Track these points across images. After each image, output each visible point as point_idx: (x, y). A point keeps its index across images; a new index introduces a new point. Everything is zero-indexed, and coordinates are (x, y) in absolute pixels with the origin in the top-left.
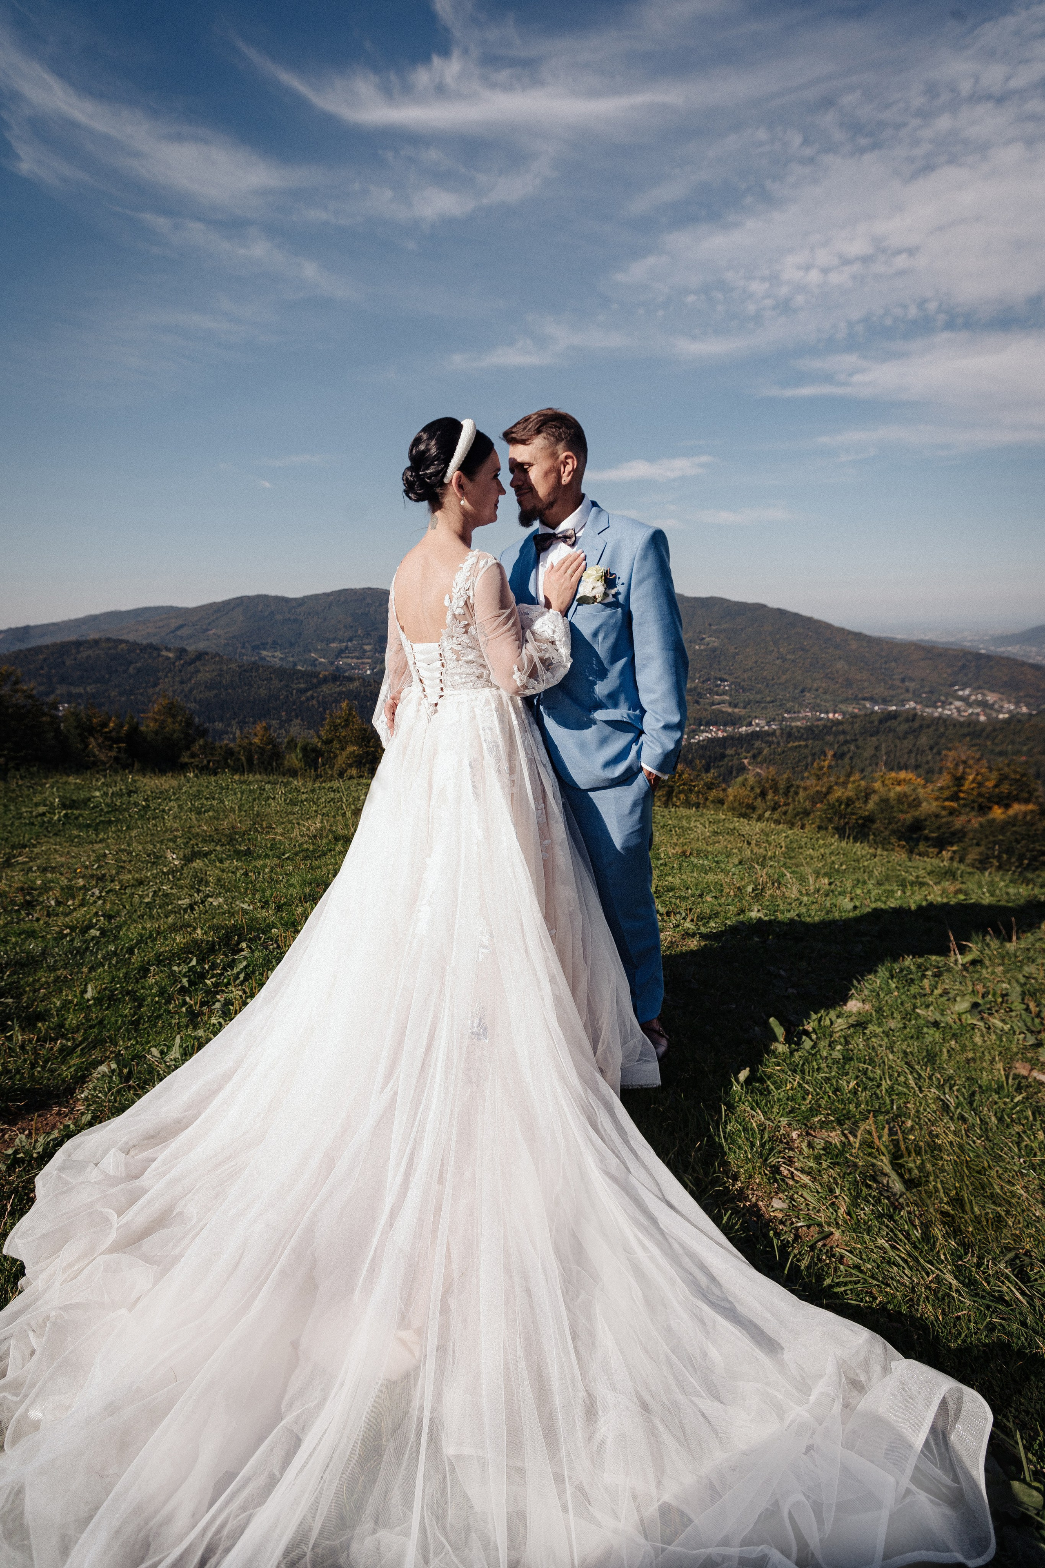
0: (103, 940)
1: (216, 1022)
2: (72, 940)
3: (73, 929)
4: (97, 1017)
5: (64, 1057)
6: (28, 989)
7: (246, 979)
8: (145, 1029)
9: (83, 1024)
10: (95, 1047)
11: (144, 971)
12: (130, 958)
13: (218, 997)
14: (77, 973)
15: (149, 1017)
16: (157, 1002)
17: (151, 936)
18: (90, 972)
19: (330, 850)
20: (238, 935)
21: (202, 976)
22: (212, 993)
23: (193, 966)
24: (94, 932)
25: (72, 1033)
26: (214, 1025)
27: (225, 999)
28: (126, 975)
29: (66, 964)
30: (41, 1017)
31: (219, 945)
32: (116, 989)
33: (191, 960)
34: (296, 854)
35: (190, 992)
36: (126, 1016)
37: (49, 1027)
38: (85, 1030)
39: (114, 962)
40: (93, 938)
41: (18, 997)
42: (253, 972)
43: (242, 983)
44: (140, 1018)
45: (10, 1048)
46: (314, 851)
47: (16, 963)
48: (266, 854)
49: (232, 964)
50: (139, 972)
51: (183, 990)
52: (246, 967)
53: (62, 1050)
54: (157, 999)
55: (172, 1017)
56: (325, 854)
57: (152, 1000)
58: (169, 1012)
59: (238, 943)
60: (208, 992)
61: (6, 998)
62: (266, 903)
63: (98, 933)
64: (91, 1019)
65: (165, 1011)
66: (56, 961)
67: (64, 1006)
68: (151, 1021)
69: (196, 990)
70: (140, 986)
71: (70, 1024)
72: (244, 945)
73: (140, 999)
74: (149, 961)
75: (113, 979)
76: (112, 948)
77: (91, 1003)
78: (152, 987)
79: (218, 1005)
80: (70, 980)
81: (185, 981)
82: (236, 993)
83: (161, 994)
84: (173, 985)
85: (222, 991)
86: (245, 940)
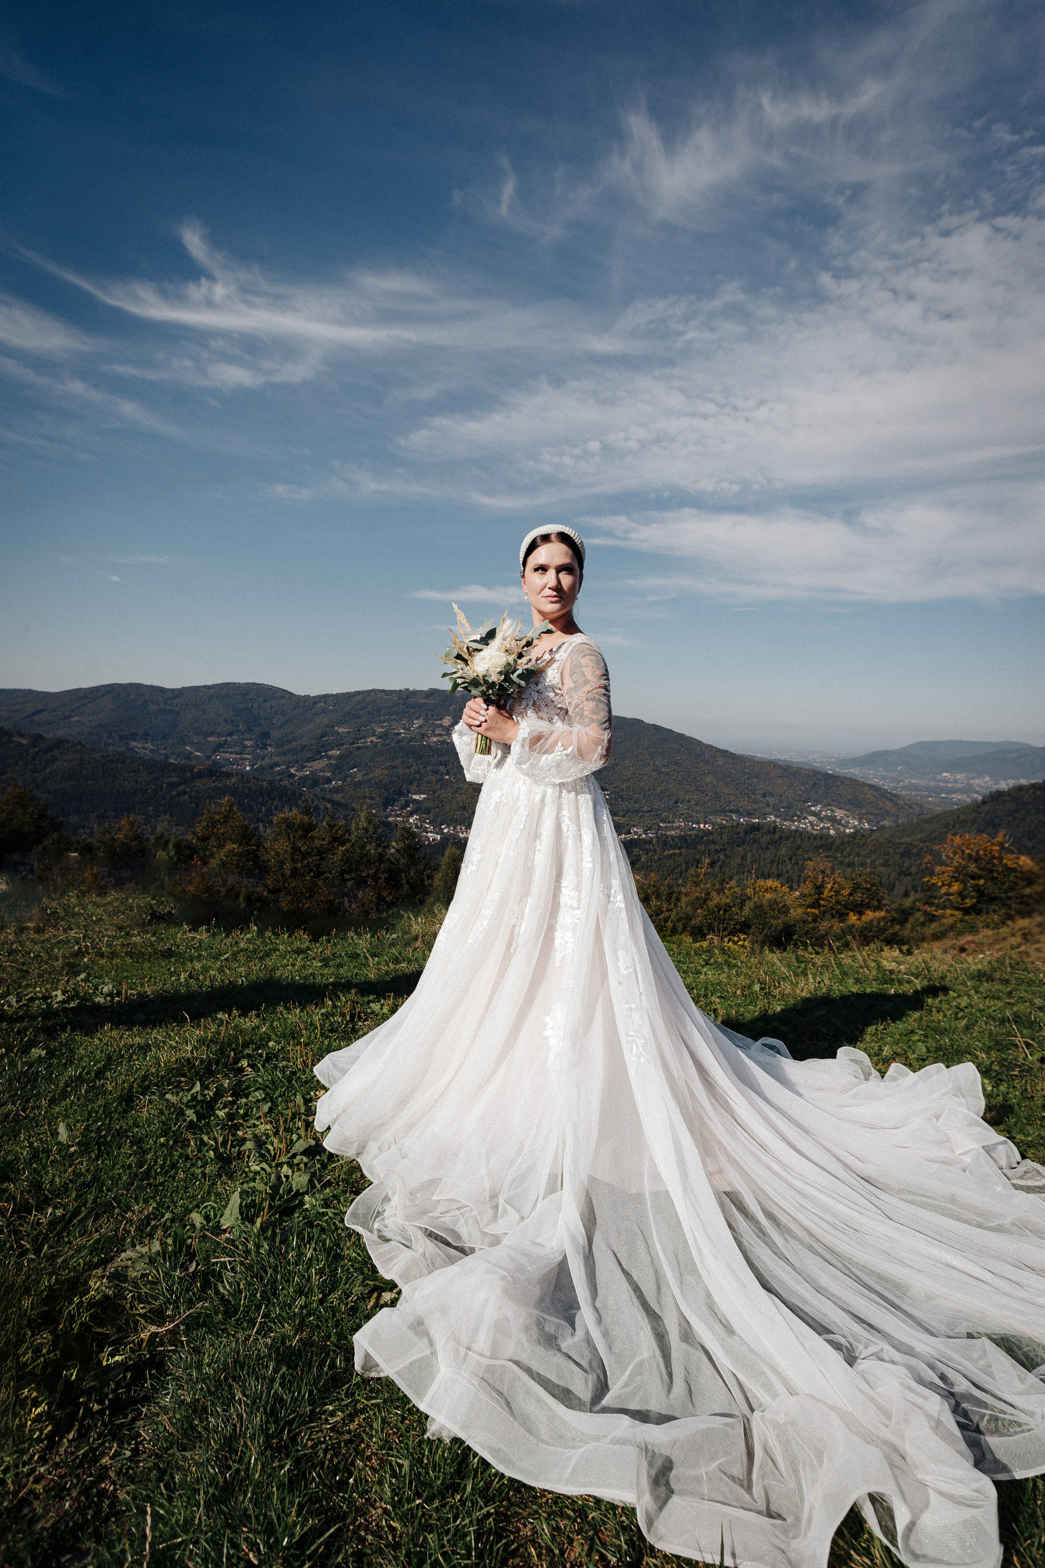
0: (55, 1061)
1: (258, 1168)
2: (12, 1064)
4: (88, 1170)
5: (60, 1237)
7: (270, 1108)
9: (71, 1181)
11: (128, 1100)
12: (103, 1086)
13: (240, 1133)
14: (33, 1108)
16: (162, 1145)
19: (275, 950)
21: (210, 1106)
22: (234, 1128)
24: (37, 1052)
25: (58, 1196)
28: (106, 1108)
29: (14, 1096)
33: (194, 1085)
35: (201, 1129)
36: (130, 1167)
38: (77, 1191)
39: (83, 1092)
40: (40, 1060)
44: (150, 1168)
50: (120, 1104)
51: (191, 1125)
53: (52, 1224)
54: (162, 1140)
55: (192, 1165)
56: (268, 955)
57: (155, 1142)
58: (187, 1158)
59: (237, 1061)
60: (225, 1127)
63: (43, 1053)
65: (180, 1156)
67: (34, 1157)
68: (167, 1172)
69: (208, 1124)
70: (131, 1122)
71: (52, 1182)
72: (244, 1063)
73: (138, 1142)
74: (131, 1087)
75: (90, 1113)
76: (71, 1072)
77: (72, 1149)
78: (149, 1122)
79: (249, 1145)
80: (25, 1118)
81: (190, 1114)
82: (264, 1127)
83: (165, 1133)
84: (177, 1120)
85: (242, 1125)
86: (244, 1057)
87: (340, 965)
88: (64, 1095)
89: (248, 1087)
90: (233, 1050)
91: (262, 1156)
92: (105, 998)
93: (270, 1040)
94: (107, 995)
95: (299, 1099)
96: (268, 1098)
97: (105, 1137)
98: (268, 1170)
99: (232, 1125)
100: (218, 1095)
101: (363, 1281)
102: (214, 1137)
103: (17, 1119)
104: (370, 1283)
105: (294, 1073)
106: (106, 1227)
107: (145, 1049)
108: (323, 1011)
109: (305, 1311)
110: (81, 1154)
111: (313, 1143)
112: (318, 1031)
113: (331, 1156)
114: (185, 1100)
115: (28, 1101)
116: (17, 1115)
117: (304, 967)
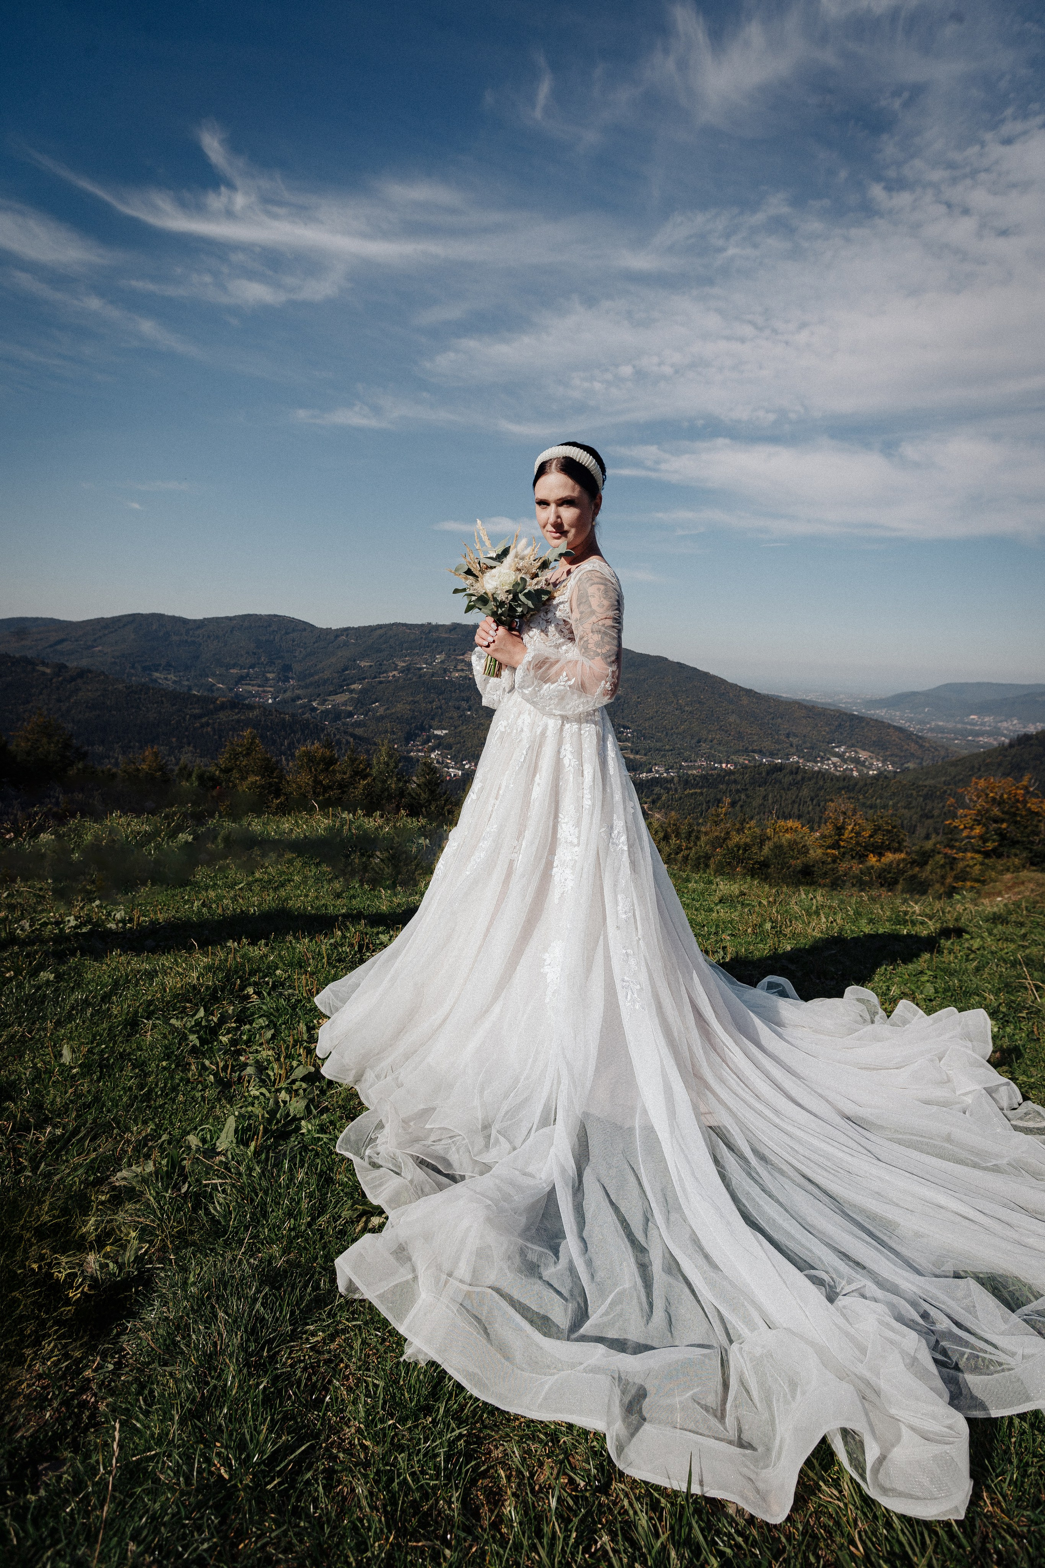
0: (63, 984)
1: (257, 1093)
2: (20, 986)
3: (18, 971)
4: (89, 1092)
5: (57, 1156)
7: (274, 1035)
8: (161, 1107)
9: (71, 1101)
10: (96, 1136)
11: (133, 1024)
12: (109, 1009)
13: (242, 1058)
14: (39, 1030)
15: (162, 1090)
16: (164, 1068)
17: (128, 980)
19: (289, 881)
21: (214, 1031)
22: (236, 1054)
23: (199, 1019)
24: (45, 975)
25: (59, 1116)
28: (111, 1031)
29: (20, 1018)
30: (9, 1092)
31: (223, 991)
32: (103, 1052)
33: (198, 1010)
35: (203, 1054)
36: (131, 1089)
37: (24, 1108)
38: (77, 1111)
39: (89, 1015)
40: (48, 983)
43: (269, 1040)
44: (151, 1090)
46: (270, 881)
50: (125, 1028)
51: (194, 1050)
53: (51, 1142)
54: (164, 1063)
55: (193, 1089)
56: (283, 885)
57: (158, 1066)
58: (188, 1081)
59: (243, 988)
60: (227, 1053)
63: (52, 976)
64: (82, 1095)
65: (181, 1080)
67: (36, 1077)
68: (167, 1095)
69: (210, 1049)
70: (134, 1046)
71: (53, 1102)
72: (250, 990)
73: (140, 1065)
74: (136, 1012)
75: (94, 1036)
76: (79, 995)
77: (75, 1071)
78: (152, 1047)
79: (250, 1070)
80: (31, 1039)
81: (193, 1038)
82: (266, 1053)
83: (168, 1057)
84: (180, 1044)
85: (245, 1050)
86: (250, 985)
87: (354, 897)
88: (70, 1018)
89: (253, 1014)
90: (240, 977)
91: (263, 1081)
92: (117, 924)
93: (277, 969)
94: (120, 921)
95: (302, 1027)
96: (272, 1024)
97: (108, 1059)
98: (268, 1095)
99: (235, 1050)
100: (223, 1020)
101: (352, 1206)
102: (216, 1062)
103: (23, 1040)
104: (359, 1207)
105: (300, 1001)
106: (105, 1146)
107: (151, 975)
108: (332, 941)
109: (293, 1234)
110: (83, 1075)
111: (312, 1069)
112: (325, 960)
113: (330, 1083)
114: (189, 1025)
115: (34, 1023)
116: (23, 1036)
117: (317, 898)
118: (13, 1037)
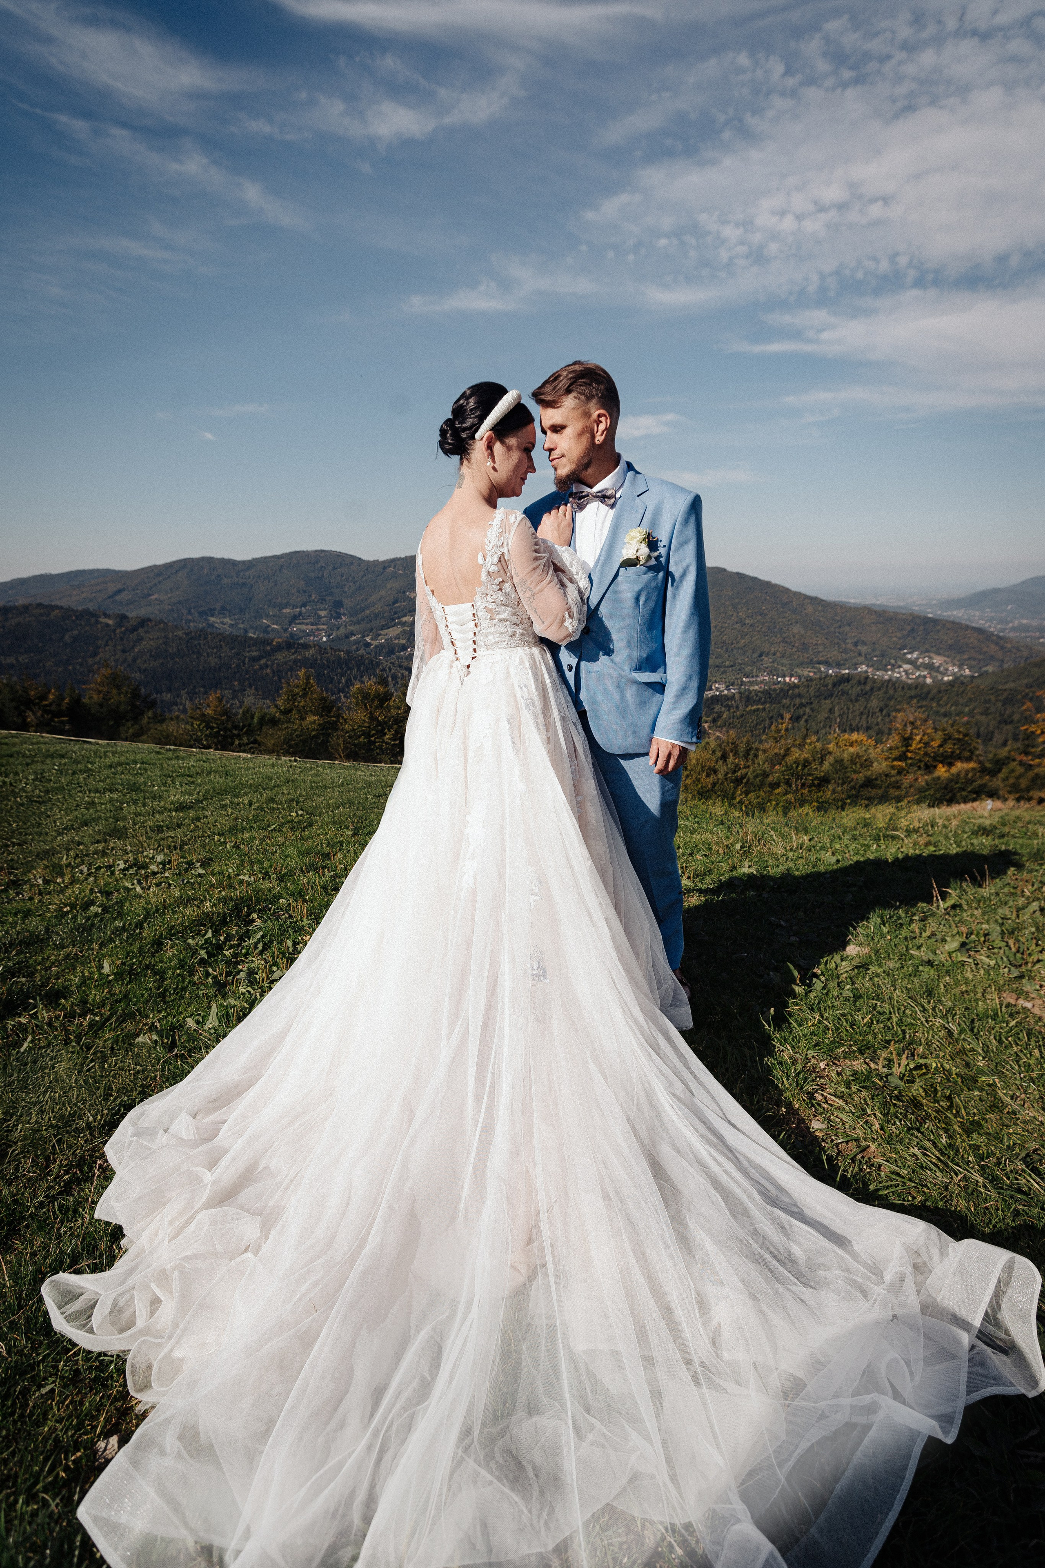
0: (108, 916)
1: (244, 991)
2: (75, 918)
3: (73, 906)
4: (120, 992)
5: (96, 1032)
6: (39, 967)
7: (265, 949)
8: (172, 1001)
9: (107, 999)
10: (124, 1021)
11: (158, 944)
12: (140, 933)
13: (240, 967)
14: (88, 950)
15: (175, 989)
16: (179, 975)
17: (157, 910)
18: (100, 948)
20: (248, 907)
21: (220, 948)
22: (233, 963)
23: (209, 938)
24: (94, 909)
25: (98, 1008)
26: (243, 994)
27: (249, 969)
28: (140, 949)
29: (74, 941)
30: (63, 993)
31: (231, 917)
32: (134, 964)
33: (207, 932)
34: (282, 825)
35: (211, 964)
36: (151, 989)
37: (73, 1003)
38: (111, 1005)
39: (125, 938)
40: (96, 915)
41: (31, 975)
42: (271, 942)
43: (261, 953)
44: (166, 990)
45: (37, 1026)
47: (21, 943)
48: (252, 827)
49: (248, 935)
50: (152, 946)
51: (202, 961)
52: (263, 937)
53: (91, 1025)
54: (178, 971)
55: (198, 988)
56: (311, 825)
57: (173, 973)
58: (194, 984)
59: (249, 914)
60: (228, 963)
61: (19, 977)
62: (267, 874)
63: (100, 910)
64: (115, 994)
65: (189, 983)
66: (62, 939)
67: (83, 983)
68: (177, 993)
69: (216, 961)
70: (157, 960)
71: (94, 999)
72: (255, 916)
73: (161, 974)
74: (162, 935)
75: (128, 954)
76: (119, 924)
77: (110, 978)
78: (171, 960)
79: (242, 975)
80: (82, 957)
81: (203, 953)
82: (258, 962)
83: (182, 967)
84: (192, 957)
85: (243, 961)
86: (255, 911)
88: (111, 940)
91: (250, 982)
92: (157, 866)
93: (281, 897)
94: (160, 863)
95: (289, 943)
97: (136, 969)
98: (252, 991)
99: (234, 961)
102: (217, 971)
103: (76, 957)
105: (293, 923)
108: (333, 873)
110: (117, 980)
112: (322, 890)
114: (200, 943)
115: (84, 945)
116: (76, 954)
118: (69, 955)
